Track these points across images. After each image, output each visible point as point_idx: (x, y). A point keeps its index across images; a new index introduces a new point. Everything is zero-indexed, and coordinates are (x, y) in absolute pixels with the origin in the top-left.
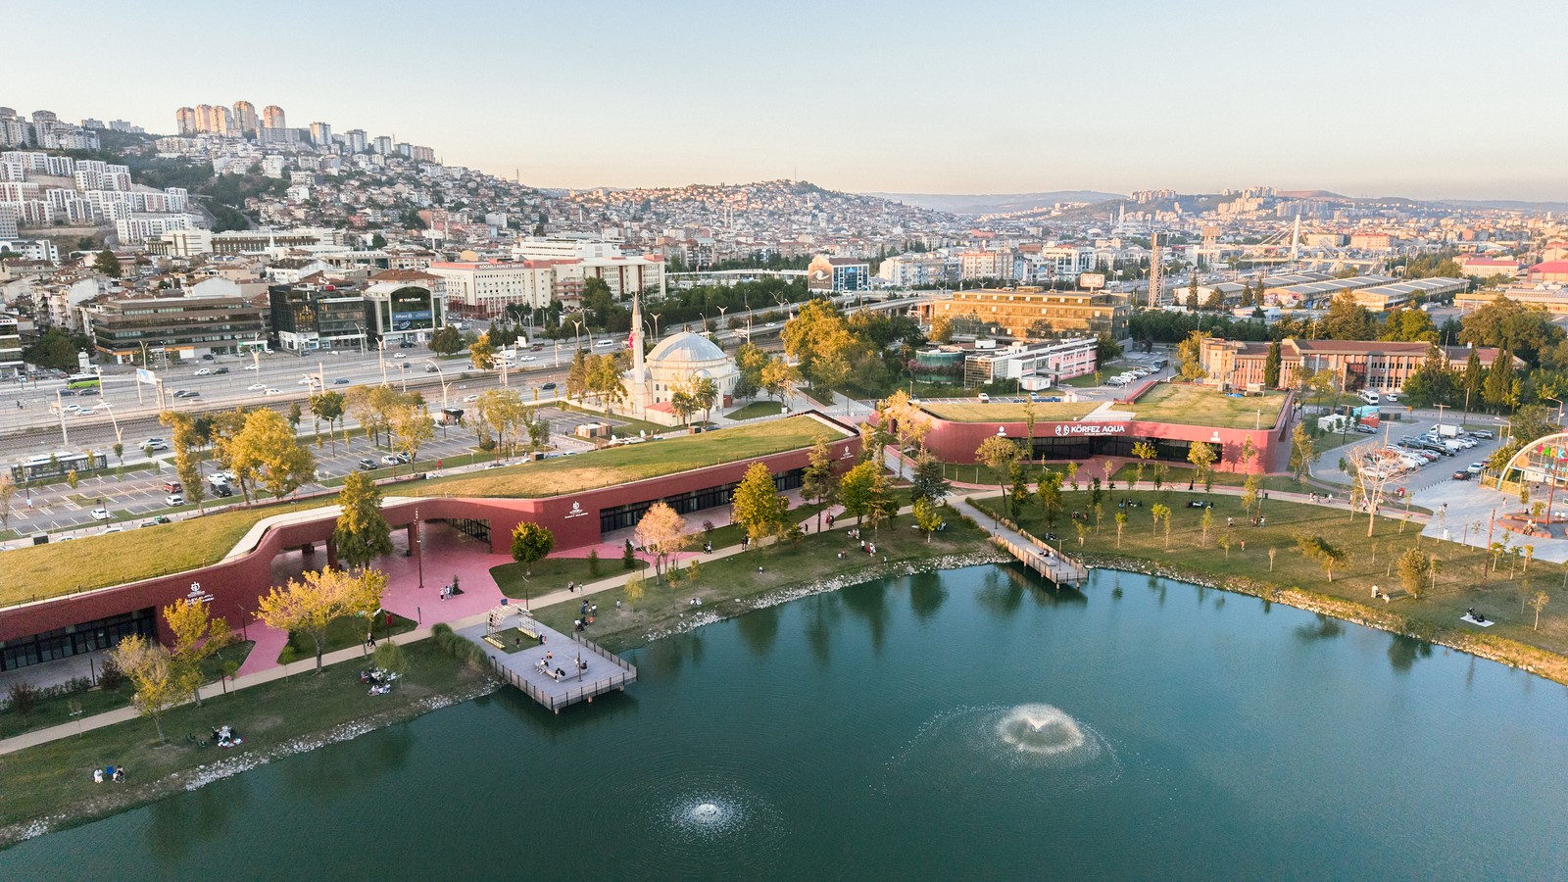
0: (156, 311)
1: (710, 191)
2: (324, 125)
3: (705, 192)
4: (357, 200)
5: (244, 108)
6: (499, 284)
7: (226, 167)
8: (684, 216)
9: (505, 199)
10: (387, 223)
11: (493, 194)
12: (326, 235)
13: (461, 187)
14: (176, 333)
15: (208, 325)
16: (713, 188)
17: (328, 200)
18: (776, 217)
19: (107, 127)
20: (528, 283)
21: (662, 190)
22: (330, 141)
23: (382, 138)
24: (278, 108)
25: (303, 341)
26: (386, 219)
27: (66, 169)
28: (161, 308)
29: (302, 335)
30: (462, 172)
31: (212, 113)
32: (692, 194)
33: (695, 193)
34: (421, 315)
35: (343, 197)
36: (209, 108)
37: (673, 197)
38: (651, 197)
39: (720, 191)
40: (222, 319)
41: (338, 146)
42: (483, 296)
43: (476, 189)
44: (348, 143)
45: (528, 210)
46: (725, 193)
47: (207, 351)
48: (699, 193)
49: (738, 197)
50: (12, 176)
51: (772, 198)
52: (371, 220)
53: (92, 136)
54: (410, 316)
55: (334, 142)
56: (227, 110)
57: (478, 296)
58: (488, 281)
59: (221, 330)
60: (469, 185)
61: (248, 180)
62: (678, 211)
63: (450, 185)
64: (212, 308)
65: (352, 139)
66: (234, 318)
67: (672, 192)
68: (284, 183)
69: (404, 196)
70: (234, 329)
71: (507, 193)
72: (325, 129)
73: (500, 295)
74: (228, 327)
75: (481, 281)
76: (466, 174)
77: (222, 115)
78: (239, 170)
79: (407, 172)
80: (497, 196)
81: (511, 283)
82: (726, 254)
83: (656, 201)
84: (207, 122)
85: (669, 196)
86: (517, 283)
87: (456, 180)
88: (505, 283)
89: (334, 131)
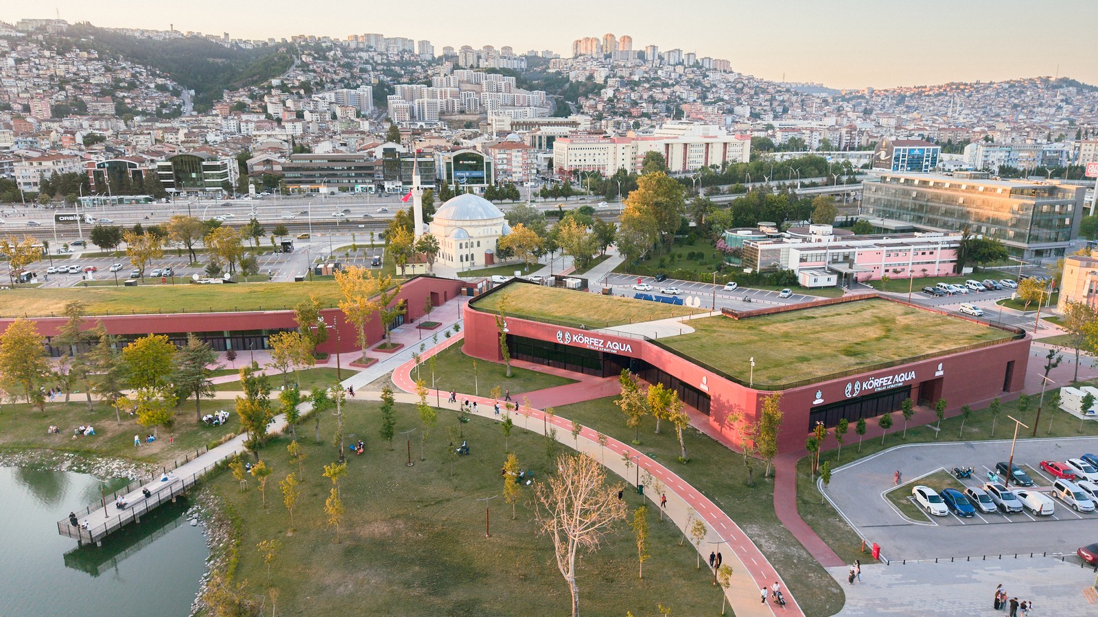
0: (311, 161)
1: (962, 87)
2: (654, 47)
3: (957, 88)
4: (641, 98)
5: (609, 38)
6: (587, 155)
7: (575, 77)
8: (931, 108)
9: (761, 96)
10: (656, 113)
11: (752, 92)
12: (586, 120)
13: (732, 87)
14: (321, 176)
15: (341, 172)
16: (966, 84)
17: (622, 97)
18: (1019, 109)
19: (540, 55)
20: (611, 156)
21: (919, 87)
23: (693, 54)
24: (630, 37)
25: (391, 187)
26: (655, 111)
27: (480, 80)
28: (315, 159)
29: (391, 182)
30: (737, 77)
31: (589, 42)
32: (945, 90)
33: (948, 89)
34: (476, 174)
35: (632, 95)
36: (590, 39)
37: (926, 93)
38: (908, 94)
40: (349, 169)
42: (573, 163)
43: (742, 89)
44: (666, 59)
45: (775, 104)
47: (336, 190)
48: (952, 89)
49: (988, 92)
50: (452, 85)
51: (1022, 92)
52: (645, 111)
53: (523, 60)
54: (467, 174)
56: (598, 40)
57: (570, 163)
58: (578, 152)
59: (349, 176)
60: (738, 86)
61: (585, 85)
62: (927, 104)
63: (724, 86)
64: (345, 161)
66: (357, 168)
67: (928, 89)
68: (602, 86)
69: (678, 94)
70: (357, 175)
71: (764, 91)
72: (654, 50)
73: (587, 164)
74: (353, 175)
75: (573, 152)
76: (739, 78)
77: (594, 44)
78: (582, 79)
80: (756, 94)
81: (597, 154)
82: (877, 137)
83: (912, 96)
84: (586, 48)
85: (924, 92)
86: (602, 154)
87: (730, 82)
88: (592, 155)
89: (660, 51)
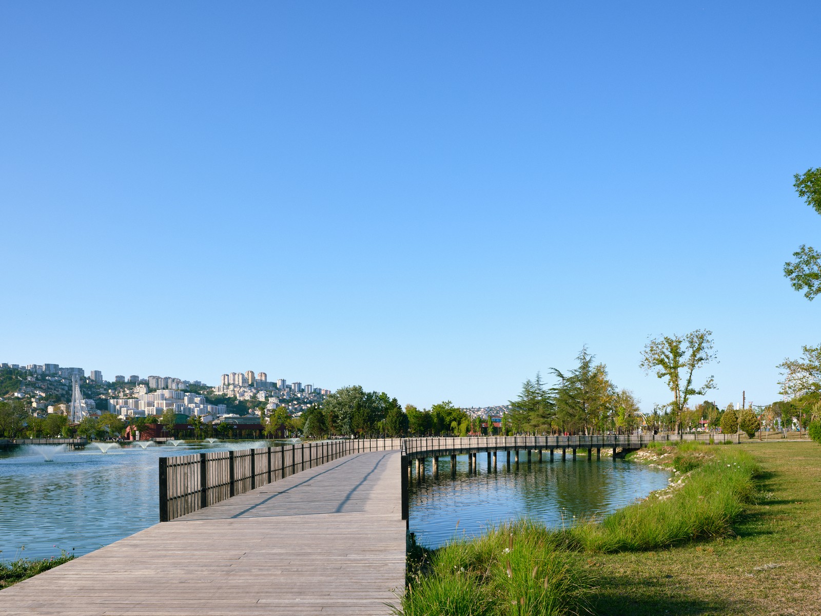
2: (284, 380)
7: (242, 397)
19: (193, 383)
22: (285, 387)
23: (308, 385)
24: (264, 373)
27: (181, 397)
31: (236, 377)
36: (235, 374)
39: (470, 410)
41: (288, 389)
44: (293, 388)
46: (473, 411)
55: (287, 387)
56: (243, 375)
61: (251, 402)
65: (295, 386)
68: (266, 403)
72: (283, 382)
77: (240, 377)
78: (247, 398)
79: (318, 400)
84: (234, 379)
89: (287, 383)
